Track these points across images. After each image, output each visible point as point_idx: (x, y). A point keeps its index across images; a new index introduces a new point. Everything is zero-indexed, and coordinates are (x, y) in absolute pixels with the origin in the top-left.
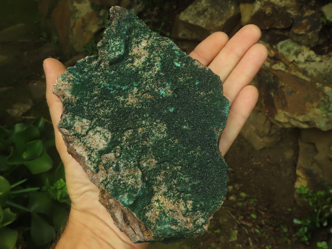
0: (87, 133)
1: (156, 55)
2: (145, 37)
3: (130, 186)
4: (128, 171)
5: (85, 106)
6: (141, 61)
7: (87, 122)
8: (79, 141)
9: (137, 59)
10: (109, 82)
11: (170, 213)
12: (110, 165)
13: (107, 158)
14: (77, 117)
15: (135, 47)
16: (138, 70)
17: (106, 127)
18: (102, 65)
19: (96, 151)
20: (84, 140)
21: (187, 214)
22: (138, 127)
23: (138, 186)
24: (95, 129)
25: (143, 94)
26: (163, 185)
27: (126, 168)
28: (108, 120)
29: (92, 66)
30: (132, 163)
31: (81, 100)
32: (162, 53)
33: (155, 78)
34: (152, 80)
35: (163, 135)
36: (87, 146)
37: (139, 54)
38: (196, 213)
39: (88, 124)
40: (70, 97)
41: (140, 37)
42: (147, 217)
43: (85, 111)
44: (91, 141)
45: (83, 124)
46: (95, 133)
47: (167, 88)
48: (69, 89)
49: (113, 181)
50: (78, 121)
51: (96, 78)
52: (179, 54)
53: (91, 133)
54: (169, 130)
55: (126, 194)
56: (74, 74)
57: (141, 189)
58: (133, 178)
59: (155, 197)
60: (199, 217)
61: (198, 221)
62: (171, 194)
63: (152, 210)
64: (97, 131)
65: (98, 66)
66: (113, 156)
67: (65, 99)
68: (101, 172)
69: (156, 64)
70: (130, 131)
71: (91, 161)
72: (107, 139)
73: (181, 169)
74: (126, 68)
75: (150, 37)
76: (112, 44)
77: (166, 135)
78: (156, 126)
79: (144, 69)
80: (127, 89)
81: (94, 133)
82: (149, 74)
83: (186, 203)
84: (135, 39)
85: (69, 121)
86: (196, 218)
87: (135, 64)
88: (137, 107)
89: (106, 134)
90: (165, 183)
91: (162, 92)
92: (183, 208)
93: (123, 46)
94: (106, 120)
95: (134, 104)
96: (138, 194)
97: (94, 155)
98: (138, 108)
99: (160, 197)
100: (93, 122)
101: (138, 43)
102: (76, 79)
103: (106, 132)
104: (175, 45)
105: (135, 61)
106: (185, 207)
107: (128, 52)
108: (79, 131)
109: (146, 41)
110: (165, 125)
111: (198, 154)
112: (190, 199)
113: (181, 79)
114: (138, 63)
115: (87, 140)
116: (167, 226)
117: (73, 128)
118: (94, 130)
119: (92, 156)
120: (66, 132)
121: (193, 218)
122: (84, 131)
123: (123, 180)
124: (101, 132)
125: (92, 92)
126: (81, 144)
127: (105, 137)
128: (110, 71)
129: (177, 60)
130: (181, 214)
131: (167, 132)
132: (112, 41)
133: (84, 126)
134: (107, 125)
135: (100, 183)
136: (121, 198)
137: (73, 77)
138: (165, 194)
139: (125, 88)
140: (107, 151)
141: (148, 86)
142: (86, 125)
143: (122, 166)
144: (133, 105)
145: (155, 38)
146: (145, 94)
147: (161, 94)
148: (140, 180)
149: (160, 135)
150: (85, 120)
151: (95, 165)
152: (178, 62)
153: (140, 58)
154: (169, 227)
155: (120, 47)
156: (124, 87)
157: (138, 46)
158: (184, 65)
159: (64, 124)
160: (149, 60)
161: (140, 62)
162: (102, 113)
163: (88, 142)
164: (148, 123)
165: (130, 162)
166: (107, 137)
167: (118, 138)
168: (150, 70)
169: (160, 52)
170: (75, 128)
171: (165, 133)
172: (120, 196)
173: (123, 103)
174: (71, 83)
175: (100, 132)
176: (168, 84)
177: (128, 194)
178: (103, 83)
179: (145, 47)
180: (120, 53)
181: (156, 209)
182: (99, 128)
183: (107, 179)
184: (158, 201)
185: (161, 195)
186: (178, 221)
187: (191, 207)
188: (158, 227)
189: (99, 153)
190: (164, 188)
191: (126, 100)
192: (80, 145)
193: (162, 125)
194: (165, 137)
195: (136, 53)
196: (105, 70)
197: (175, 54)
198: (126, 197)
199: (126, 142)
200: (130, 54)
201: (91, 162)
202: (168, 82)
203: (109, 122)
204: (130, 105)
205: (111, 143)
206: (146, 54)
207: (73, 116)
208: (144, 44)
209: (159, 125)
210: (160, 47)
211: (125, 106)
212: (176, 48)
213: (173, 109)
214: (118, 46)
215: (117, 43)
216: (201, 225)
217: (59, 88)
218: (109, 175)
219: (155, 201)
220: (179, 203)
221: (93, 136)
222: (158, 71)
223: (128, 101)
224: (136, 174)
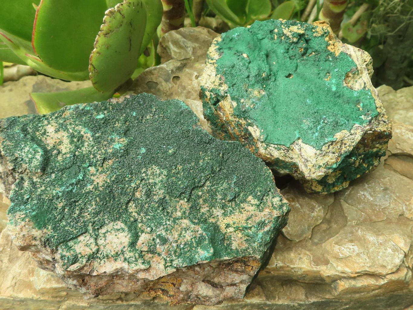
0: (97, 245)
1: (73, 127)
2: (45, 124)
3: (193, 240)
4: (175, 232)
5: (65, 226)
6: (66, 144)
7: (85, 237)
8: (99, 261)
9: (61, 146)
10: (61, 186)
11: (249, 222)
12: (154, 245)
13: (143, 243)
14: (71, 243)
15: (46, 139)
16: (73, 153)
17: (107, 222)
18: (35, 180)
19: (126, 248)
20: (102, 254)
21: (261, 208)
22: (134, 194)
23: (199, 232)
24: (100, 235)
26: (214, 210)
27: (171, 231)
28: (101, 215)
29: (27, 188)
30: (168, 223)
31: (55, 225)
32: (75, 121)
33: (96, 144)
34: (95, 148)
35: (163, 175)
36: (112, 256)
37: (58, 141)
38: (265, 201)
39: (88, 237)
40: (42, 234)
41: (40, 128)
42: (236, 249)
43: (71, 230)
44: (111, 248)
45: (83, 243)
46: (105, 237)
47: (116, 140)
48: (32, 226)
49: (173, 256)
50: (76, 245)
51: (45, 194)
52: (92, 108)
53: (101, 242)
55: (199, 249)
56: (20, 211)
57: (204, 231)
58: (186, 231)
59: (221, 225)
60: (272, 200)
61: (274, 203)
62: (229, 209)
63: (233, 239)
64: (104, 234)
65: (33, 183)
66: (147, 235)
67: (39, 240)
68: (154, 261)
69: (82, 133)
70: (131, 204)
71: (132, 263)
72: (122, 229)
73: (210, 183)
74: (61, 161)
75: (48, 121)
76: (23, 154)
77: (165, 172)
78: (147, 175)
79: (77, 147)
80: (85, 175)
81: (103, 239)
82: (87, 146)
83: (248, 203)
84: (38, 133)
85: (68, 254)
86: (270, 204)
87: (64, 151)
88: (112, 179)
89: (116, 227)
90: (213, 208)
91: (117, 146)
92: (251, 208)
93: (35, 146)
94: (100, 217)
95: (106, 180)
96: (207, 238)
97: (128, 255)
98: (114, 179)
99: (225, 220)
100: (91, 232)
101: (44, 133)
102: (28, 211)
103: (113, 225)
104: (80, 104)
105: (60, 149)
106: (252, 206)
107: (46, 148)
108: (88, 251)
109: (50, 126)
110: (154, 166)
111: (206, 158)
112: (246, 196)
113: (117, 124)
114: (65, 148)
115: (105, 250)
116: (260, 234)
117: (79, 256)
118: (101, 237)
119: (128, 257)
120: (78, 267)
122: (93, 246)
123: (181, 243)
124: (109, 230)
125: (56, 208)
126: (104, 261)
127: (118, 230)
128: (50, 177)
129: (95, 114)
130: (258, 213)
131: (163, 169)
132: (19, 152)
133: (87, 243)
134: (106, 220)
135: (164, 270)
136: (199, 257)
137: (23, 213)
138: (225, 215)
139: (81, 176)
140: (136, 237)
141: (99, 156)
142: (88, 241)
143: (164, 234)
145: (54, 118)
146: (104, 165)
147: (118, 149)
148: (194, 226)
149: (161, 178)
150: (81, 238)
151: (140, 261)
152: (98, 114)
153: (63, 143)
154: (263, 234)
155: (34, 150)
156: (79, 176)
157: (48, 136)
158: (105, 112)
159: (66, 261)
160: (72, 136)
161: (66, 146)
162: (88, 216)
163: (109, 251)
164: (138, 182)
165: (166, 224)
166: (119, 228)
167: (130, 219)
168: (83, 143)
169: (73, 122)
170: (81, 253)
171: (162, 171)
172: (197, 257)
173: (96, 188)
174: (27, 220)
175: (107, 232)
176: (113, 136)
177: (199, 248)
178: (58, 190)
179: (55, 130)
180: (40, 154)
181: (235, 234)
182: (103, 231)
183: (165, 260)
184: (228, 226)
185: (224, 219)
186: (263, 220)
187: (256, 200)
188: (256, 245)
189: (131, 248)
190: (218, 212)
191: (95, 183)
192: (105, 263)
193: (151, 170)
194: (166, 174)
195: (53, 143)
196: (44, 180)
197: (88, 112)
198: (202, 252)
199: (140, 215)
200: (49, 148)
201: (134, 263)
202: (111, 135)
203: (105, 216)
204: (104, 184)
205: (130, 230)
206: (64, 134)
207: (67, 245)
208: (51, 129)
209: (149, 172)
210: (68, 119)
211: (101, 189)
212: (83, 105)
213: (143, 149)
214: (31, 150)
215: (27, 149)
216: (280, 203)
217: (21, 235)
218: (164, 255)
219: (226, 228)
220: (244, 208)
221: (107, 241)
222: (93, 136)
223: (98, 183)
224: (184, 226)
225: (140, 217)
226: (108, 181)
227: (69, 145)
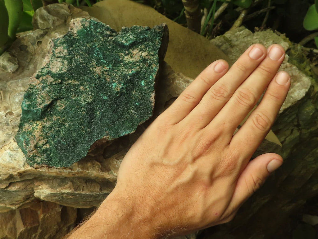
0: (58, 57)
1: (140, 66)
2: (150, 52)
3: (36, 102)
4: (46, 95)
5: (76, 45)
7: (65, 53)
8: (51, 56)
9: (129, 56)
10: (100, 49)
11: (33, 137)
12: (44, 82)
13: (48, 78)
14: (64, 45)
15: (138, 50)
16: (122, 61)
17: (69, 65)
18: (110, 38)
19: (49, 69)
20: (53, 58)
21: (38, 149)
22: (82, 86)
23: (38, 107)
24: (64, 60)
25: (108, 75)
26: (50, 123)
27: (47, 93)
29: (105, 32)
30: (54, 95)
31: (77, 40)
32: (145, 68)
33: (123, 75)
34: (120, 74)
35: (83, 102)
36: (50, 63)
37: (134, 56)
38: (42, 154)
39: (65, 54)
40: (74, 33)
41: (147, 49)
42: (25, 125)
43: (72, 47)
44: (54, 63)
45: (63, 51)
46: (62, 62)
47: (119, 86)
48: (79, 28)
49: (35, 91)
50: (63, 47)
51: (98, 40)
52: (150, 80)
53: (59, 59)
54: (89, 104)
55: (29, 103)
56: (90, 25)
57: (38, 109)
58: (42, 100)
59: (39, 122)
60: (41, 158)
61: (37, 158)
62: (47, 131)
63: (30, 125)
65: (108, 36)
66: (51, 81)
67: (71, 31)
68: (38, 81)
69: (134, 69)
70: (77, 82)
71: (42, 70)
72: (61, 71)
73: (67, 127)
74: (119, 54)
75: (153, 55)
76: (128, 34)
78: (88, 94)
79: (125, 65)
80: (104, 63)
82: (124, 70)
83: (46, 144)
84: (143, 46)
85: (58, 42)
86: (38, 155)
87: (126, 57)
88: (95, 76)
90: (52, 123)
91: (114, 85)
92: (40, 143)
93: (131, 42)
94: (74, 63)
96: (33, 109)
97: (46, 69)
99: (41, 125)
100: (68, 56)
101: (142, 50)
102: (88, 28)
103: (65, 68)
104: (156, 73)
106: (42, 144)
107: (130, 48)
108: (56, 52)
109: (147, 54)
110: (92, 100)
111: (84, 132)
112: (50, 145)
113: (135, 92)
114: (127, 58)
115: (54, 60)
116: (23, 140)
117: (56, 48)
118: (62, 60)
119: (45, 69)
121: (38, 154)
122: (58, 55)
123: (38, 96)
124: (64, 65)
125: (87, 43)
126: (50, 59)
127: (61, 69)
128: (109, 45)
130: (35, 143)
131: (86, 103)
132: (130, 33)
133: (62, 53)
134: (71, 65)
136: (25, 101)
137: (88, 26)
138: (44, 127)
140: (53, 76)
141: (114, 74)
143: (47, 89)
144: (95, 72)
145: (154, 59)
146: (108, 76)
147: (112, 85)
148: (44, 105)
149: (82, 100)
150: (66, 51)
151: (40, 74)
152: (145, 82)
153: (131, 58)
154: (23, 142)
155: (129, 40)
156: (103, 60)
157: (140, 51)
158: (146, 87)
159: (56, 41)
160: (134, 63)
162: (77, 58)
163: (53, 61)
164: (88, 89)
165: (53, 93)
166: (62, 70)
167: (67, 77)
168: (127, 68)
169: (145, 67)
170: (57, 48)
172: (26, 100)
173: (93, 66)
174: (82, 27)
175: (64, 63)
176: (122, 85)
178: (97, 46)
179: (142, 56)
180: (125, 43)
181: (32, 127)
182: (66, 62)
183: (35, 86)
184: (37, 125)
185: (42, 125)
186: (29, 145)
187: (44, 148)
188: (20, 136)
189: (48, 72)
190: (48, 124)
193: (90, 98)
194: (83, 104)
195: (133, 53)
196: (108, 42)
197: (149, 77)
198: (27, 104)
199: (68, 84)
200: (130, 50)
202: (124, 84)
203: (73, 65)
204: (94, 71)
205: (59, 74)
206: (136, 59)
207: (64, 43)
208: (144, 54)
209: (89, 96)
210: (149, 66)
211: (91, 68)
212: (154, 75)
213: (106, 98)
215: (131, 37)
216: (35, 161)
217: (75, 22)
218: (38, 86)
219: (37, 123)
220: (43, 139)
221: (58, 62)
222: (129, 74)
223: (95, 68)
224: (46, 101)
225: (67, 84)
226: (95, 74)
227: (128, 60)
